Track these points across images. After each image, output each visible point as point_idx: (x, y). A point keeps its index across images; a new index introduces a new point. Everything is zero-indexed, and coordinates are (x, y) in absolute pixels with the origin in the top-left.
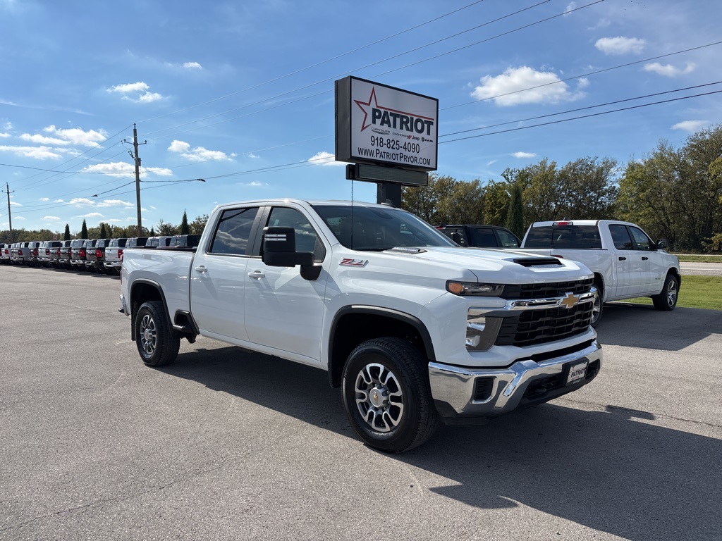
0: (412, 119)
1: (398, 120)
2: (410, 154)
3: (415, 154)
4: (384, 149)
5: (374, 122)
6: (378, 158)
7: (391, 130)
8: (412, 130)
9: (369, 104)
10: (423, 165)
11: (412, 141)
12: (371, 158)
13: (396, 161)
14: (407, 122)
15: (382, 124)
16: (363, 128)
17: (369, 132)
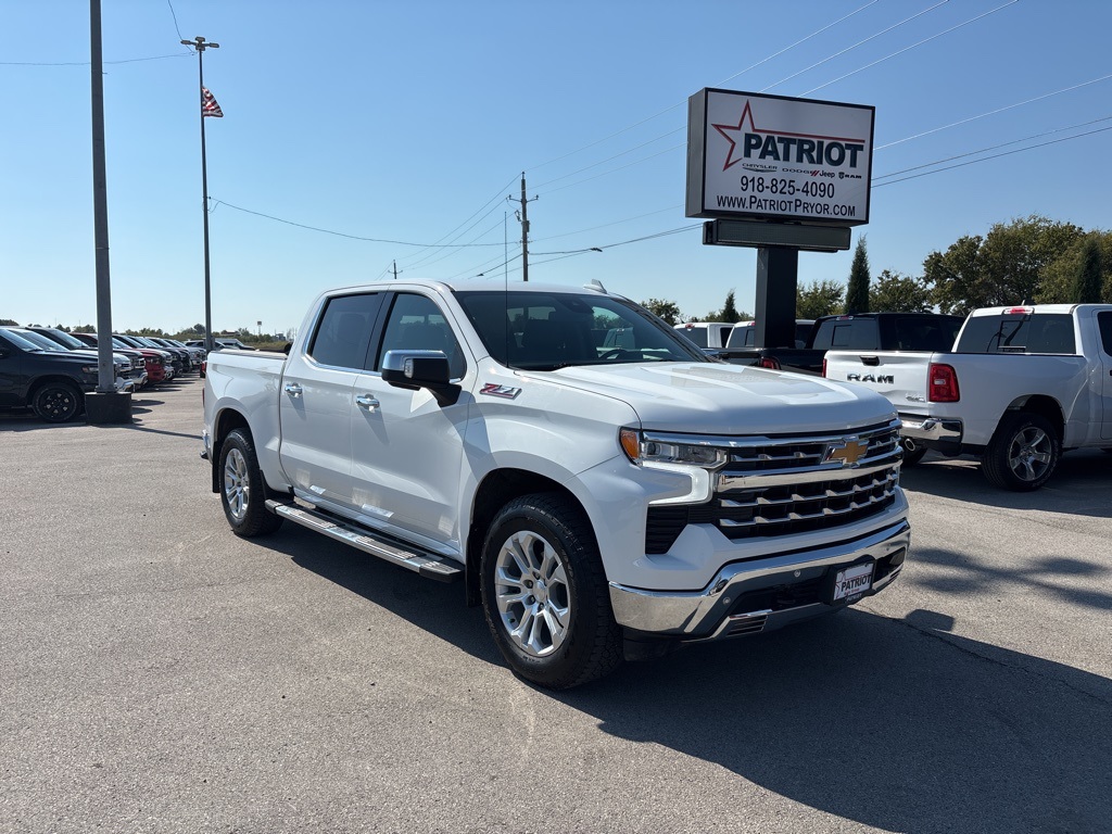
0: (821, 144)
1: (794, 149)
2: (817, 200)
3: (826, 200)
4: (767, 195)
5: (747, 154)
6: (754, 209)
7: (781, 164)
8: (820, 162)
9: (739, 128)
10: (840, 216)
11: (818, 179)
12: (741, 209)
13: (787, 212)
14: (810, 149)
15: (762, 156)
16: (727, 166)
17: (737, 171)
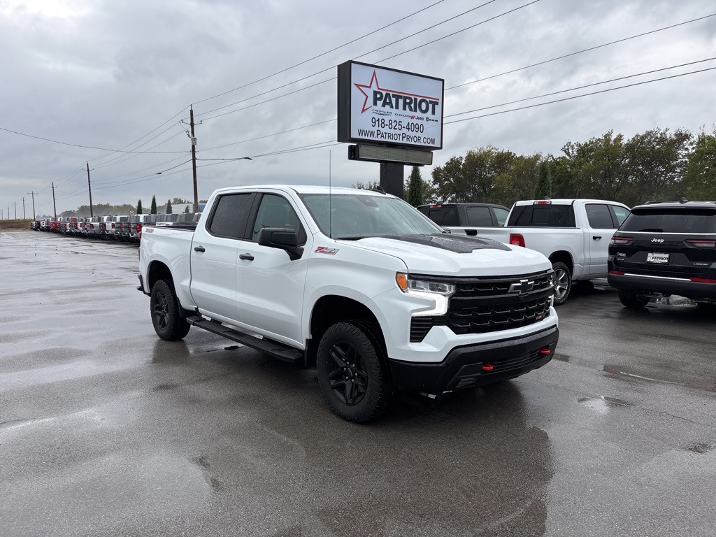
0: (416, 99)
1: (401, 101)
2: (414, 134)
4: (386, 129)
5: (375, 104)
6: (379, 139)
7: (394, 111)
8: (416, 111)
9: (370, 87)
10: (427, 144)
11: (415, 121)
12: (372, 138)
13: (398, 141)
14: (410, 102)
15: (384, 105)
16: (363, 111)
17: (369, 115)
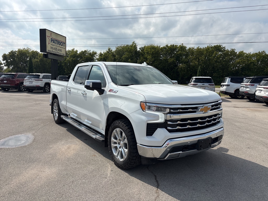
0: (60, 42)
1: (57, 42)
2: (60, 52)
3: (61, 52)
5: (51, 42)
6: (52, 53)
8: (60, 45)
9: (50, 37)
10: (63, 55)
11: (60, 48)
13: (56, 54)
15: (53, 43)
16: (49, 44)
17: (50, 45)
